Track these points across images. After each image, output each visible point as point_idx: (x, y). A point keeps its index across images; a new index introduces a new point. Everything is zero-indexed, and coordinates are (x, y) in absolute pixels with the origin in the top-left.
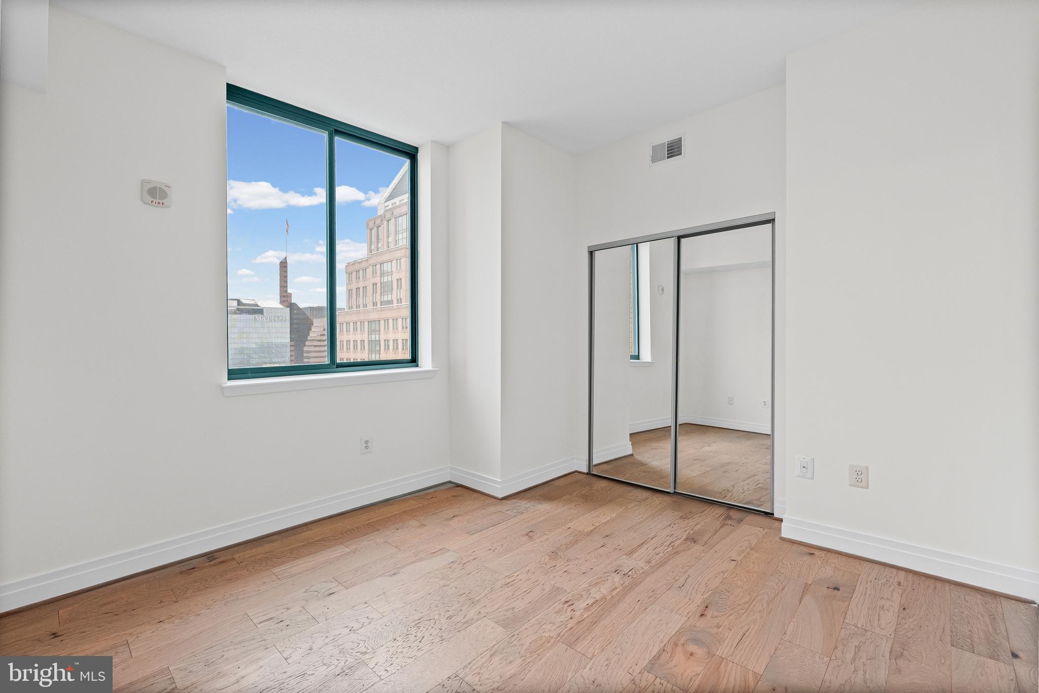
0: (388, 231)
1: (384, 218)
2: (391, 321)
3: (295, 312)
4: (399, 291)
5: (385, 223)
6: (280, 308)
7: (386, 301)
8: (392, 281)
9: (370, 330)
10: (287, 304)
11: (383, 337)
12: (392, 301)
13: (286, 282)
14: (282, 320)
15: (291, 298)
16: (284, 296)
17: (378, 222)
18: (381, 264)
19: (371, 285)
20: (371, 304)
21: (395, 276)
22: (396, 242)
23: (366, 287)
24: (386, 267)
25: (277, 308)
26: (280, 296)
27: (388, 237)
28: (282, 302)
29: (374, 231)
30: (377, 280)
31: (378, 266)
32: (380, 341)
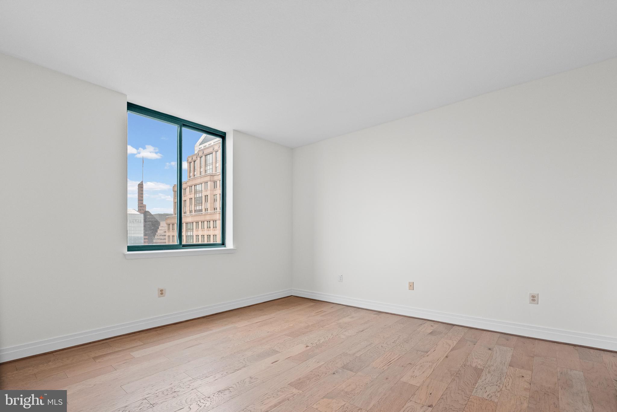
0: (201, 164)
1: (198, 155)
2: (200, 223)
3: (148, 217)
4: (206, 203)
5: (199, 158)
6: (137, 214)
7: (198, 210)
8: (202, 197)
9: (187, 229)
10: (142, 211)
11: (195, 233)
12: (202, 209)
13: (142, 197)
14: (138, 222)
15: (146, 208)
16: (141, 207)
17: (194, 158)
18: (195, 185)
19: (189, 199)
20: (189, 211)
21: (204, 194)
22: (206, 171)
23: (186, 200)
24: (198, 188)
25: (135, 214)
26: (138, 206)
27: (201, 168)
28: (139, 210)
29: (192, 164)
30: (192, 196)
31: (193, 187)
32: (193, 236)
